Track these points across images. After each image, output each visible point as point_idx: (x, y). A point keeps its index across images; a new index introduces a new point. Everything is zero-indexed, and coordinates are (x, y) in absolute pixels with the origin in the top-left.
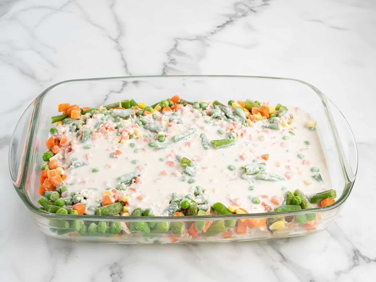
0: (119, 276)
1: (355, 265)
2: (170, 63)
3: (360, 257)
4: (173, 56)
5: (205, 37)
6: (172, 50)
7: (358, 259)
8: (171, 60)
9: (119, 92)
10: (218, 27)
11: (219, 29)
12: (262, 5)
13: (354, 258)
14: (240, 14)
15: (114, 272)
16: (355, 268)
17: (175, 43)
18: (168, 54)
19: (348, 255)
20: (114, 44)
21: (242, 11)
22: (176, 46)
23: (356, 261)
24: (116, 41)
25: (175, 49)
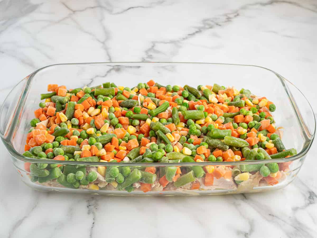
0: (95, 207)
1: (311, 203)
2: (147, 58)
3: (314, 197)
4: (150, 53)
5: (178, 41)
6: (149, 50)
7: (313, 199)
8: (149, 56)
9: (104, 77)
10: (189, 35)
11: (190, 36)
12: (226, 21)
13: (310, 198)
14: (207, 26)
15: (90, 204)
16: (311, 205)
17: (152, 45)
18: (147, 52)
19: (304, 195)
20: (102, 45)
21: (209, 25)
22: (153, 47)
23: (312, 200)
24: (103, 43)
25: (152, 48)
